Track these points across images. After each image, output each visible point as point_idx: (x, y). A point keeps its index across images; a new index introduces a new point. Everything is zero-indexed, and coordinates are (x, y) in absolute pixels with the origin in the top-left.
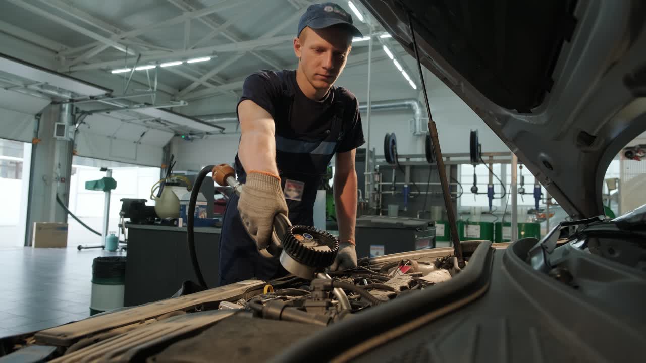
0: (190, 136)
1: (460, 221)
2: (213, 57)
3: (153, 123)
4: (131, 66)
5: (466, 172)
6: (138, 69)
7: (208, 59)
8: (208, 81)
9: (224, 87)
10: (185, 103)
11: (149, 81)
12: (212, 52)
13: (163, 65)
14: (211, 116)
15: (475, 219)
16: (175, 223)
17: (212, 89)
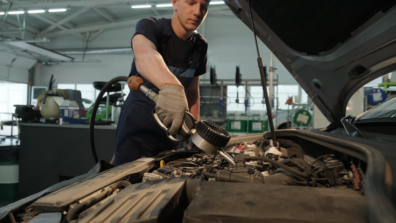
0: (49, 62)
1: (229, 120)
2: (68, 9)
3: (22, 52)
4: (5, 11)
5: (232, 90)
6: (11, 13)
7: (64, 10)
8: (62, 25)
9: (73, 31)
10: (47, 40)
11: (19, 22)
12: (67, 5)
13: (30, 12)
14: (65, 50)
15: (237, 118)
16: (57, 122)
17: (65, 31)
